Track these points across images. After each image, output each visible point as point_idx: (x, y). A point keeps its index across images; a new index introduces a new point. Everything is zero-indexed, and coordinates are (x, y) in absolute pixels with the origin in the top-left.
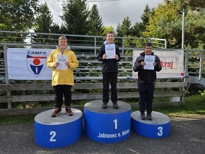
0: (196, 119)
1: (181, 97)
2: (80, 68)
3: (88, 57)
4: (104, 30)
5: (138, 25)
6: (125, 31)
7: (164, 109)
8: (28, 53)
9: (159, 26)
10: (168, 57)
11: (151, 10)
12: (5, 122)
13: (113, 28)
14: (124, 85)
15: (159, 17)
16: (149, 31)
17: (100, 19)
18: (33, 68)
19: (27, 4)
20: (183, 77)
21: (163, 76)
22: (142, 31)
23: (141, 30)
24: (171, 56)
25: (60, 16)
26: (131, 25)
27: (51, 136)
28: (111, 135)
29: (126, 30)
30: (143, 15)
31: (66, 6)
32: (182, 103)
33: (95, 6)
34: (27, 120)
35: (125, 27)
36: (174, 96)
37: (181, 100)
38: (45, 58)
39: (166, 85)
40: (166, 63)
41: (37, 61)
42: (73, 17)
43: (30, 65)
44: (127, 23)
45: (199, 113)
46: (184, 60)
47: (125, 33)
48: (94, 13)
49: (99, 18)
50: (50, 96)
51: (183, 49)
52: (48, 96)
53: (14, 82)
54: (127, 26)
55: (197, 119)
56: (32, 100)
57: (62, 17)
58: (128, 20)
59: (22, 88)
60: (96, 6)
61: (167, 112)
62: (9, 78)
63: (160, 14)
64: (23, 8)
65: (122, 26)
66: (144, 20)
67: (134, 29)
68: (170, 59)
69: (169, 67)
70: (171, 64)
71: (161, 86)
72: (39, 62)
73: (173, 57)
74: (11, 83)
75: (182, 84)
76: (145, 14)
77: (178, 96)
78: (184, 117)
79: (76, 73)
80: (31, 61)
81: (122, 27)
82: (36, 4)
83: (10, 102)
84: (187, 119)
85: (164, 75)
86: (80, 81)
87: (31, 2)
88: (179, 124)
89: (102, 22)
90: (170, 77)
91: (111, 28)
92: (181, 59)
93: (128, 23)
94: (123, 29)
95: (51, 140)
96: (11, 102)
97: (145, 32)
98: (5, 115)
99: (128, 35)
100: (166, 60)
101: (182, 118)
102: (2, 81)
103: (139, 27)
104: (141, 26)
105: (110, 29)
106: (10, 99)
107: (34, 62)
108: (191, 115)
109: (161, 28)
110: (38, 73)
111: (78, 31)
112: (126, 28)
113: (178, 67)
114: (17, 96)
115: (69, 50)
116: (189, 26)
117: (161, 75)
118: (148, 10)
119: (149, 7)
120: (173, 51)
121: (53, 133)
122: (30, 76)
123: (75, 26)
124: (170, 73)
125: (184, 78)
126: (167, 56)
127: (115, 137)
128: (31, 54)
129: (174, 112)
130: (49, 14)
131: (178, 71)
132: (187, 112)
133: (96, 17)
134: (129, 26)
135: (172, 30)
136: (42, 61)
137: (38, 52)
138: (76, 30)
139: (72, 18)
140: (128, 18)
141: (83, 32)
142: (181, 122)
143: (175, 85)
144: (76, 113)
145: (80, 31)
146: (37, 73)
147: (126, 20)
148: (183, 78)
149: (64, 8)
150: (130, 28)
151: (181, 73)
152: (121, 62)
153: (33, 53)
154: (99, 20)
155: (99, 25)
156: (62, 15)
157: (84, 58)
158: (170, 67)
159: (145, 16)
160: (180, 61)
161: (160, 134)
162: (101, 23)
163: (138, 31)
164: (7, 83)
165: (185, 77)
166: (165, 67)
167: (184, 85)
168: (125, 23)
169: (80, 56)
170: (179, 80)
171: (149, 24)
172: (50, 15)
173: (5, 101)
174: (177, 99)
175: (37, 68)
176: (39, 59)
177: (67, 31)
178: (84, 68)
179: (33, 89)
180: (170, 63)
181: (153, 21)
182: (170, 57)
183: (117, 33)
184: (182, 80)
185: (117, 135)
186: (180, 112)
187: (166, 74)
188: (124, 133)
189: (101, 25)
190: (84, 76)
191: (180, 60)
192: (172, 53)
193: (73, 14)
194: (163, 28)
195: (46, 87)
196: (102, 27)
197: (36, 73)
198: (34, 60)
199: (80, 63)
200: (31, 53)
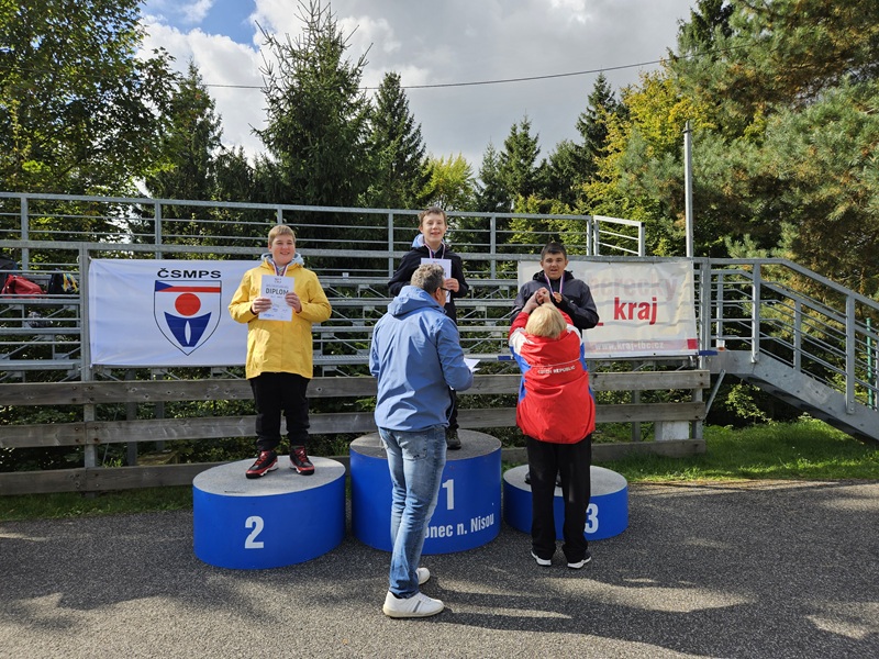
0: (726, 491)
1: (693, 425)
2: (336, 324)
3: (364, 283)
4: (431, 173)
5: (567, 154)
6: (515, 179)
7: (630, 465)
8: (159, 274)
9: (626, 171)
10: (640, 285)
11: (618, 98)
12: (78, 509)
13: (468, 164)
14: (488, 381)
15: (644, 126)
16: (607, 180)
17: (413, 131)
18: (176, 325)
19: (130, 89)
20: (693, 352)
21: (626, 350)
22: (584, 177)
23: (581, 173)
24: (650, 282)
25: (258, 132)
26: (538, 152)
27: (250, 531)
28: (435, 528)
29: (519, 172)
30: (584, 116)
31: (280, 95)
32: (696, 445)
33: (392, 82)
34: (152, 505)
35: (513, 160)
36: (668, 421)
37: (693, 435)
38: (218, 290)
39: (635, 379)
40: (632, 306)
41: (188, 302)
42: (307, 134)
43: (166, 314)
44: (522, 146)
45: (746, 475)
46: (697, 296)
47: (514, 185)
48: (390, 106)
49: (409, 127)
50: (230, 423)
51: (689, 259)
52: (226, 423)
53: (109, 374)
54: (522, 158)
55: (731, 491)
56: (170, 435)
57: (264, 136)
58: (526, 135)
59: (136, 393)
60: (397, 82)
61: (637, 473)
62: (93, 362)
63: (647, 116)
64: (117, 101)
65: (506, 159)
66: (590, 136)
67: (552, 171)
68: (646, 291)
69: (644, 320)
70: (651, 308)
71: (618, 385)
72: (196, 305)
73: (657, 285)
74: (98, 377)
75: (691, 376)
76: (594, 114)
77: (683, 421)
78: (689, 487)
79: (321, 340)
80: (168, 301)
81: (504, 161)
82: (167, 86)
83: (94, 442)
84: (697, 492)
85: (628, 346)
86: (335, 368)
87: (147, 81)
88: (667, 504)
89: (421, 144)
90: (650, 353)
91: (462, 167)
92: (685, 292)
93: (525, 147)
94: (506, 169)
95: (250, 543)
96: (95, 445)
97: (593, 185)
98: (73, 489)
99: (526, 194)
100: (632, 294)
101: (681, 489)
102: (66, 370)
103: (571, 164)
104: (577, 158)
105: (457, 169)
106: (93, 434)
107: (179, 304)
108: (718, 480)
109: (633, 177)
110: (193, 343)
111: (327, 189)
112: (519, 165)
113: (677, 319)
114: (120, 424)
115: (299, 267)
116: (729, 173)
117: (619, 346)
118: (607, 95)
119: (607, 86)
120: (656, 265)
121: (256, 523)
122: (164, 352)
123: (317, 169)
124: (649, 338)
125: (700, 357)
126: (637, 282)
127: (450, 535)
128: (170, 278)
129: (662, 473)
130: (208, 110)
131: (678, 332)
132: (704, 473)
133: (397, 123)
134: (533, 160)
135: (671, 186)
136: (207, 303)
137: (194, 272)
138: (319, 183)
139: (305, 141)
140: (526, 127)
141: (346, 189)
142: (673, 498)
143: (668, 381)
144: (323, 469)
145: (335, 186)
146: (188, 342)
147: (518, 133)
148: (695, 357)
149: (273, 101)
150: (537, 164)
151: (686, 338)
152: (484, 303)
153: (176, 274)
154: (409, 136)
155: (410, 156)
156: (265, 126)
157: (352, 290)
158: (647, 317)
159: (593, 121)
160: (681, 299)
161: (591, 526)
162: (417, 145)
163: (568, 178)
164: (86, 377)
165: (701, 353)
166: (631, 317)
167: (698, 380)
168: (514, 145)
169: (336, 281)
170: (684, 364)
171: (607, 154)
172: (211, 115)
173: (77, 441)
174: (679, 432)
175: (188, 326)
176: (196, 294)
177: (285, 186)
178: (351, 324)
179: (173, 396)
180: (647, 305)
181: (621, 142)
182: (646, 284)
183: (485, 187)
184: (693, 364)
185: (455, 530)
186: (683, 471)
187: (636, 342)
188: (476, 525)
189: (420, 155)
190: (349, 352)
191: (680, 294)
192: (654, 271)
193: (309, 126)
194: (640, 176)
195: (218, 391)
196: (422, 161)
197: (184, 343)
198: (179, 298)
199: (334, 307)
200: (170, 274)
